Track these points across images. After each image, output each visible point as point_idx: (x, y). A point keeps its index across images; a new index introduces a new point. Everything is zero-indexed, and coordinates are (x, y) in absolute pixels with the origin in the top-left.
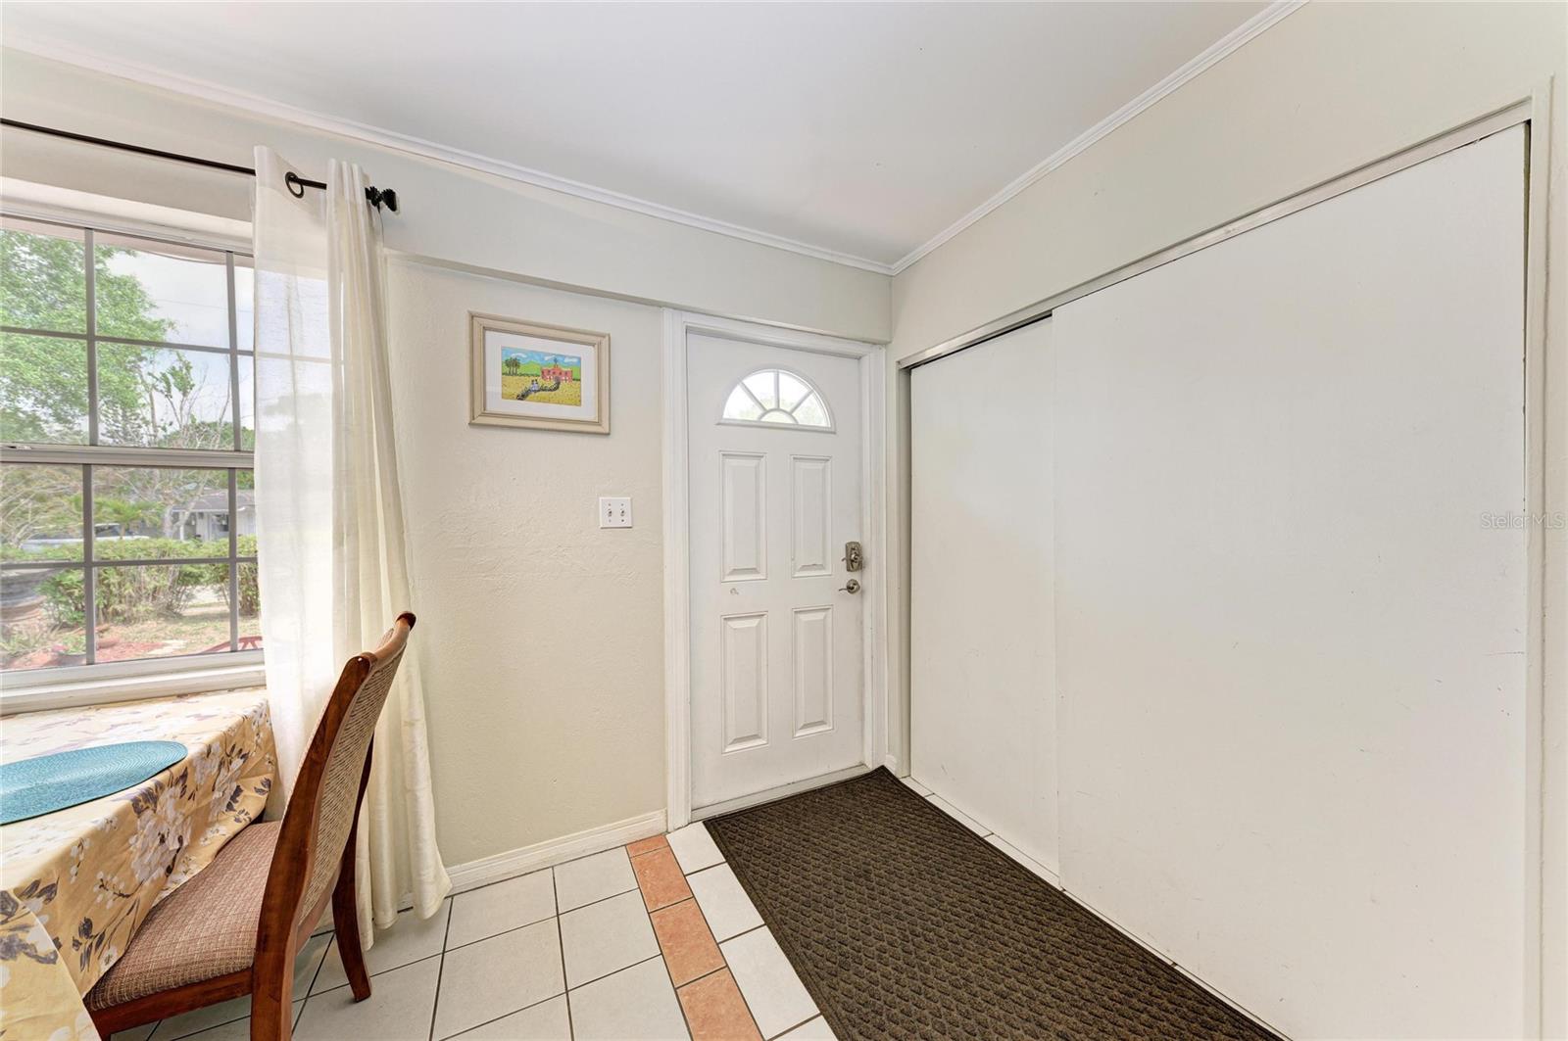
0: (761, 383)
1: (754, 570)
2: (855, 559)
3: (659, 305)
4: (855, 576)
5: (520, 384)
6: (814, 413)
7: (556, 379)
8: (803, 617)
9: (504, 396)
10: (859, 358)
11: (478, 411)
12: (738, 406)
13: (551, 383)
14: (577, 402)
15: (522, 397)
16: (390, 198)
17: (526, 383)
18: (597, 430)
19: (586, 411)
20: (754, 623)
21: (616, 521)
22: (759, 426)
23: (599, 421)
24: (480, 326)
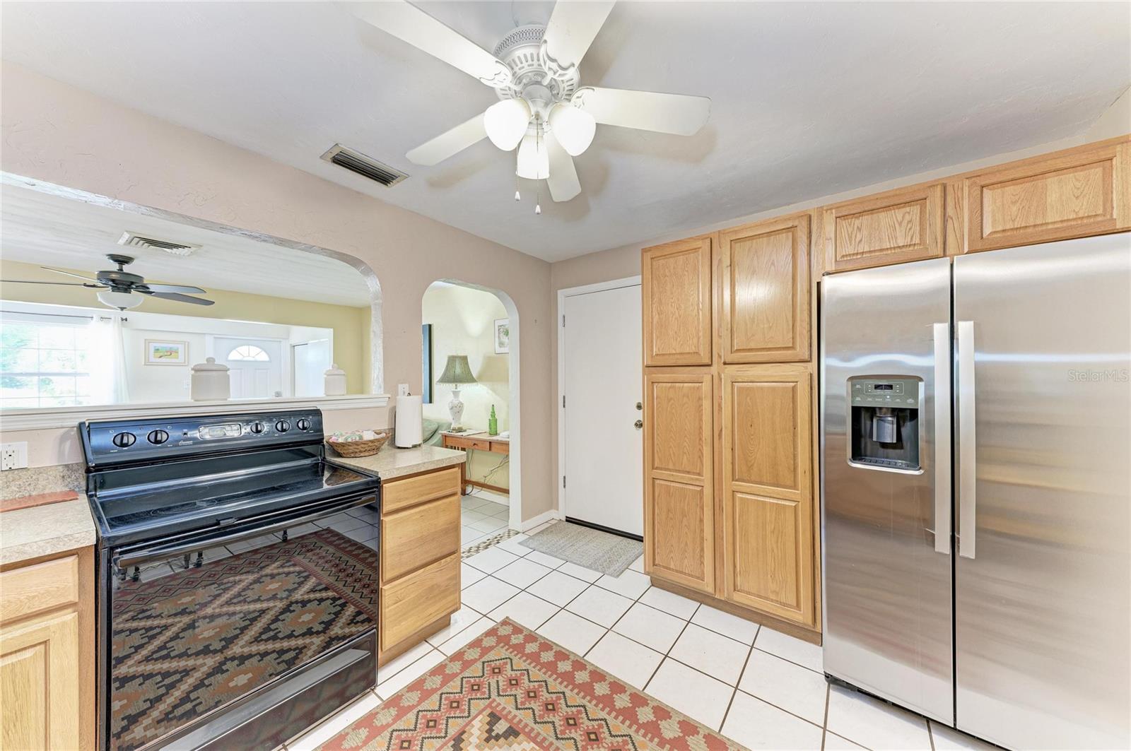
0: (242, 349)
3: (205, 334)
7: (171, 352)
9: (155, 357)
10: (280, 342)
11: (147, 361)
12: (235, 356)
13: (169, 354)
15: (161, 357)
16: (126, 319)
17: (161, 354)
19: (180, 360)
22: (241, 361)
23: (185, 363)
24: (147, 342)
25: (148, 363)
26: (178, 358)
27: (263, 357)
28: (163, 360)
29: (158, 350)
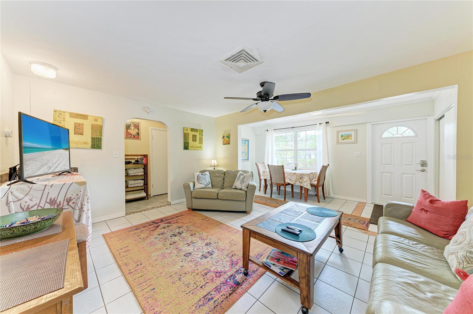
1: (390, 165)
2: (424, 164)
3: (366, 123)
4: (424, 168)
5: (343, 138)
7: (348, 136)
9: (341, 140)
10: (426, 119)
11: (338, 142)
13: (348, 137)
15: (343, 140)
16: (328, 122)
17: (344, 138)
19: (353, 140)
20: (390, 174)
21: (358, 155)
22: (392, 138)
23: (355, 142)
24: (338, 132)
25: (338, 143)
26: (351, 139)
27: (410, 133)
28: (344, 141)
29: (342, 136)
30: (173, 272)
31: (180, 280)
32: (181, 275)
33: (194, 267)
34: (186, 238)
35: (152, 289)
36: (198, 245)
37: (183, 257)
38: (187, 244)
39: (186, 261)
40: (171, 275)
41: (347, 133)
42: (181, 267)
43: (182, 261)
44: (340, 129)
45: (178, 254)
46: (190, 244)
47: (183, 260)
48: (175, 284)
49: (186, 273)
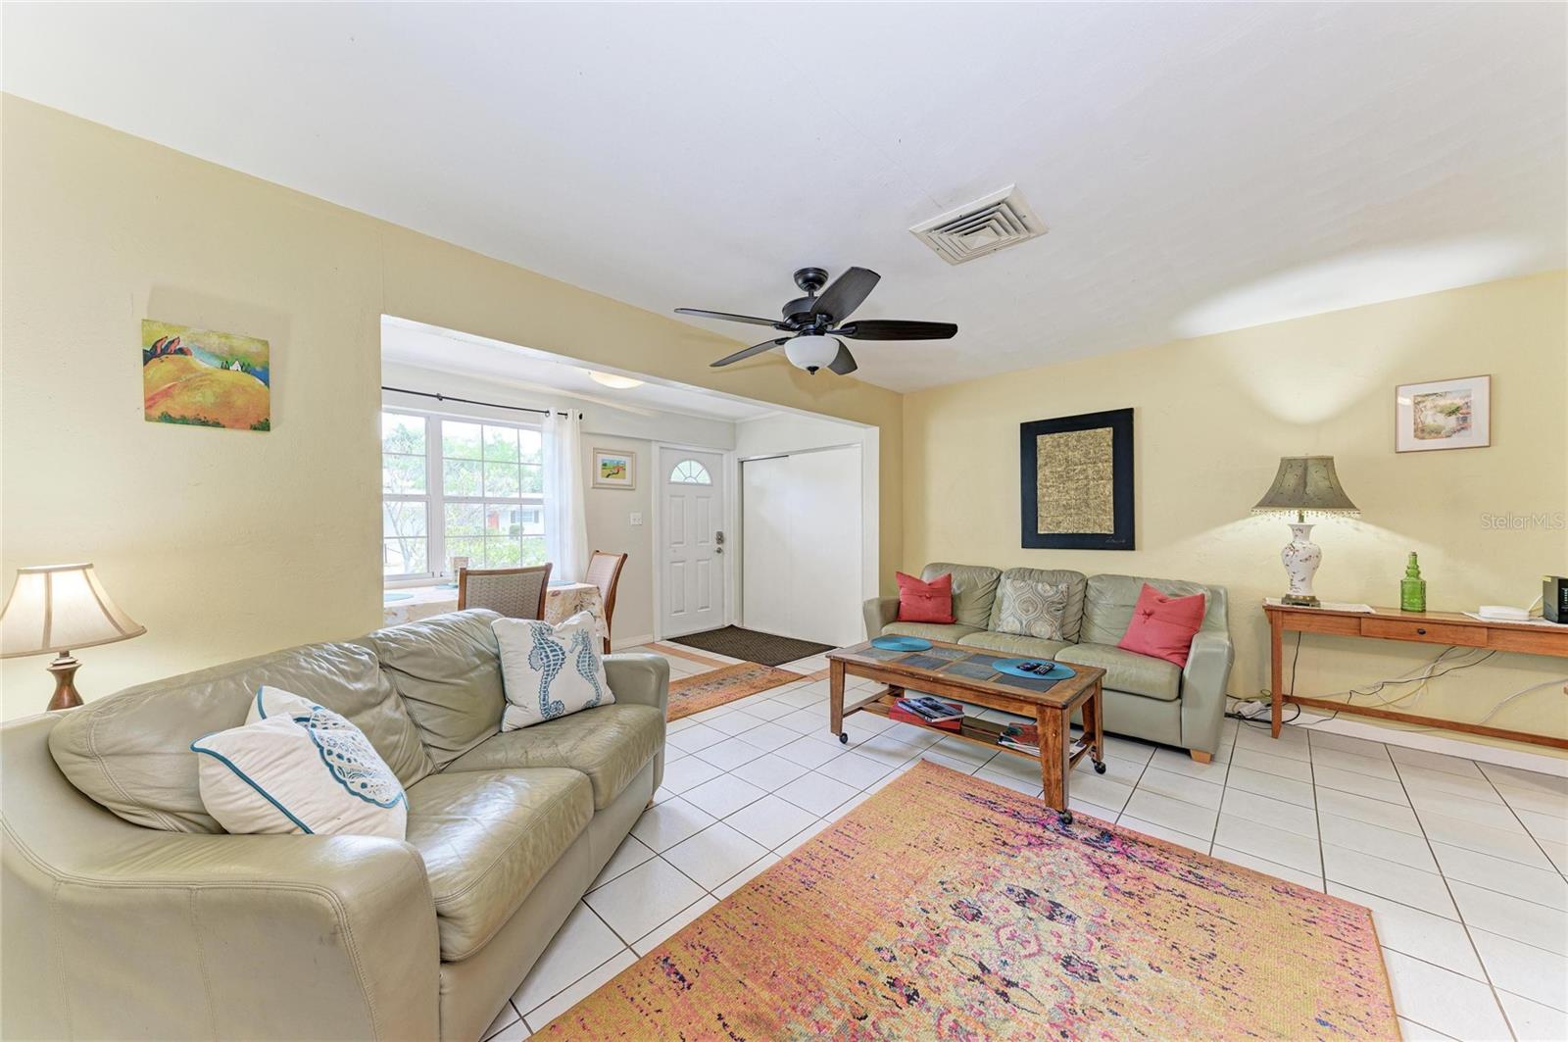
0: (684, 465)
2: (720, 539)
3: (650, 441)
4: (720, 546)
5: (608, 472)
6: (704, 478)
8: (701, 563)
9: (602, 476)
10: (723, 456)
12: (677, 476)
14: (624, 478)
15: (608, 476)
16: (581, 416)
18: (630, 488)
19: (627, 481)
20: (681, 564)
21: (636, 522)
23: (631, 486)
24: (596, 452)
25: (595, 484)
27: (702, 476)
28: (609, 480)
29: (606, 464)
30: (1203, 991)
31: (1212, 956)
32: (1194, 959)
33: (1128, 929)
34: (948, 1019)
35: (1327, 1027)
36: (997, 947)
37: (1104, 982)
38: (1004, 995)
39: (1119, 962)
40: (1222, 992)
41: (617, 458)
42: (1160, 971)
43: (1131, 977)
44: (601, 443)
45: (1103, 1007)
46: (997, 984)
47: (1121, 978)
48: (1236, 962)
49: (1173, 947)
